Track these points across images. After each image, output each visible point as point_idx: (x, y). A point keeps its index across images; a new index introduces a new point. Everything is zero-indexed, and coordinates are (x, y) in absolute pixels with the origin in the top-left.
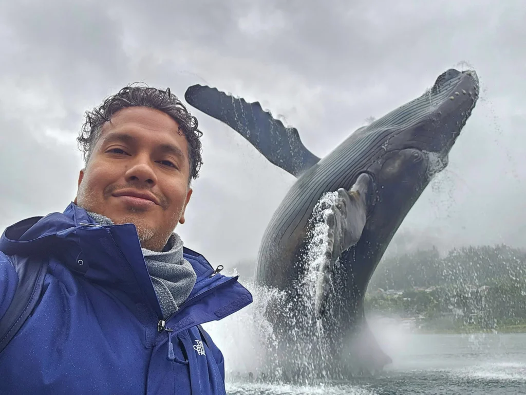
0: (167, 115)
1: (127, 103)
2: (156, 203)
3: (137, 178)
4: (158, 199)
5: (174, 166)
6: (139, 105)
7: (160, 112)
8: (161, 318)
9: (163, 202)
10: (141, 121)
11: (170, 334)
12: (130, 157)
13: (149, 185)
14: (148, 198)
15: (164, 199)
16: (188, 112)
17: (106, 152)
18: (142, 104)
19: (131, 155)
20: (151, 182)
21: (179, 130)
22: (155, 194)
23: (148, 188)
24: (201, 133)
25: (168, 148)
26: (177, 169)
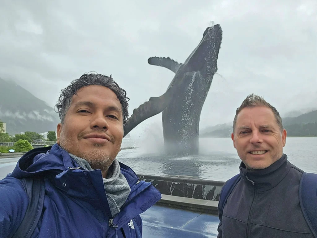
0: (109, 89)
1: (86, 83)
2: (109, 140)
3: (98, 127)
4: (110, 138)
5: (116, 118)
6: (93, 84)
7: (106, 88)
8: (111, 218)
9: (112, 139)
10: (96, 93)
11: (116, 229)
12: (91, 114)
13: (105, 130)
14: (104, 138)
15: (113, 138)
16: (120, 88)
17: (77, 113)
18: (95, 84)
19: (92, 113)
20: (105, 128)
21: (117, 98)
22: (108, 135)
23: (104, 132)
24: (129, 99)
25: (112, 108)
26: (118, 120)
